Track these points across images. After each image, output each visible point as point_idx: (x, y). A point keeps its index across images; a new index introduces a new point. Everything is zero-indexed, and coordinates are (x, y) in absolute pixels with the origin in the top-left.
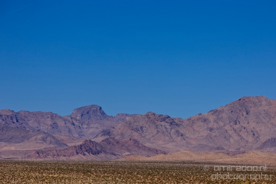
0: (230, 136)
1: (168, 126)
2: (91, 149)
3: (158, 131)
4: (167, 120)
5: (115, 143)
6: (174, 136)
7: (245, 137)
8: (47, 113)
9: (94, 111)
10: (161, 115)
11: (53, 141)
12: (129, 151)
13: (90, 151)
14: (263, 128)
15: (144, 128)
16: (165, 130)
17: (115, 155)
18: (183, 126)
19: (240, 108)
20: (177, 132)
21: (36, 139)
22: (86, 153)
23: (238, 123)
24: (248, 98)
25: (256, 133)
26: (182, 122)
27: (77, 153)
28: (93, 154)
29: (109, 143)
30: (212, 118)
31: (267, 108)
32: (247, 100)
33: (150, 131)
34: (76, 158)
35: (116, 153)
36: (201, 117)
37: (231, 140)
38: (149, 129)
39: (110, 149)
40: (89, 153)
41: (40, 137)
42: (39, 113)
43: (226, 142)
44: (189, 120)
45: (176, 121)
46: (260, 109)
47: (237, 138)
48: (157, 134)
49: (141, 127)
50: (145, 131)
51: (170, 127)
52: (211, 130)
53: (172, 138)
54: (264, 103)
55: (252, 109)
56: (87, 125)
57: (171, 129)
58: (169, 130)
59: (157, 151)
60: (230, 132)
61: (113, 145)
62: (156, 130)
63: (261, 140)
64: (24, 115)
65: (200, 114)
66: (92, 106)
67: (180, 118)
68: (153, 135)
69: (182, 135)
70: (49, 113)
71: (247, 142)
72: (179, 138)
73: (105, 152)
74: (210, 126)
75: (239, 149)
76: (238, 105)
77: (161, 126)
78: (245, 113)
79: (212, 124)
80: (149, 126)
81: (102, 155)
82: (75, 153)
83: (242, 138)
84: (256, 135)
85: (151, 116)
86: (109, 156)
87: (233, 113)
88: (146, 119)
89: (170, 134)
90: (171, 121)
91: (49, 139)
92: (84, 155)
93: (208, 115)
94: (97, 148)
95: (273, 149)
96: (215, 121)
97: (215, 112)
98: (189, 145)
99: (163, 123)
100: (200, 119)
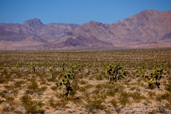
0: (142, 33)
1: (103, 28)
2: (72, 43)
3: (99, 32)
4: (101, 25)
5: (83, 39)
6: (108, 34)
7: (150, 34)
8: (16, 24)
9: (36, 22)
10: (97, 23)
11: (39, 39)
12: (92, 43)
13: (71, 44)
14: (159, 28)
15: (90, 30)
16: (102, 31)
17: (84, 46)
18: (110, 28)
19: (143, 17)
20: (110, 32)
21: (29, 39)
22: (70, 45)
23: (144, 25)
24: (146, 11)
25: (155, 31)
26: (109, 26)
27: (65, 46)
28: (73, 46)
29: (80, 39)
30: (127, 23)
31: (158, 16)
32: (146, 12)
33: (94, 32)
34: (65, 48)
35: (85, 45)
36: (119, 22)
37: (143, 35)
38: (93, 31)
39: (81, 43)
40: (71, 45)
41: (31, 37)
42: (11, 24)
43: (140, 36)
44: (113, 24)
45: (105, 25)
46: (154, 17)
47: (146, 34)
48: (99, 33)
49: (89, 30)
50: (91, 32)
51: (105, 29)
52: (128, 30)
53: (107, 35)
54: (156, 13)
55: (149, 17)
56: (39, 30)
57: (106, 30)
58: (104, 31)
59: (107, 43)
60: (142, 31)
61: (82, 40)
62: (98, 31)
63: (159, 35)
64: (3, 25)
65: (119, 21)
66: (35, 19)
67: (108, 24)
68: (97, 34)
69: (113, 34)
70: (17, 24)
71: (152, 36)
72: (112, 35)
73: (79, 45)
74: (127, 28)
75: (149, 40)
76: (141, 15)
77: (100, 28)
78: (146, 20)
79: (128, 27)
80: (93, 29)
81: (78, 46)
82: (64, 46)
83: (148, 34)
84: (156, 32)
85: (93, 23)
86: (82, 47)
87: (139, 20)
88: (91, 25)
89: (105, 33)
90: (103, 26)
91: (37, 38)
92: (69, 46)
93: (123, 22)
94: (75, 42)
95: (169, 40)
96: (130, 25)
97: (127, 20)
98: (120, 39)
99: (100, 27)
100: (119, 24)
